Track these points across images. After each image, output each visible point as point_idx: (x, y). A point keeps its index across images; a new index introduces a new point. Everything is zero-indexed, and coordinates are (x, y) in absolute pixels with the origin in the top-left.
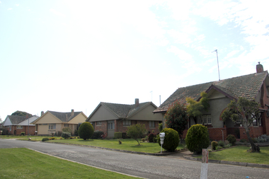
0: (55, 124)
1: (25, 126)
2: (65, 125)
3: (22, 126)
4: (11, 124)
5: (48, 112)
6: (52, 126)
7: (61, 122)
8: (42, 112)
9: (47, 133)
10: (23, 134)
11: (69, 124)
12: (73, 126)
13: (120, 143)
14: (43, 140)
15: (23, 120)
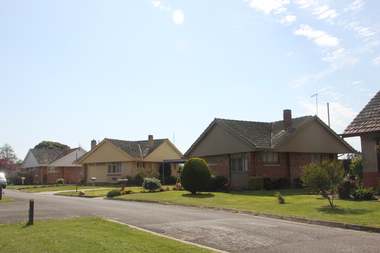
0: (119, 163)
1: (62, 168)
2: (139, 164)
3: (56, 168)
4: (38, 165)
5: (106, 141)
6: (114, 166)
7: (132, 159)
8: (93, 142)
9: (105, 181)
10: (61, 182)
11: (144, 163)
12: (153, 166)
13: (282, 202)
14: (111, 196)
15: (59, 158)
